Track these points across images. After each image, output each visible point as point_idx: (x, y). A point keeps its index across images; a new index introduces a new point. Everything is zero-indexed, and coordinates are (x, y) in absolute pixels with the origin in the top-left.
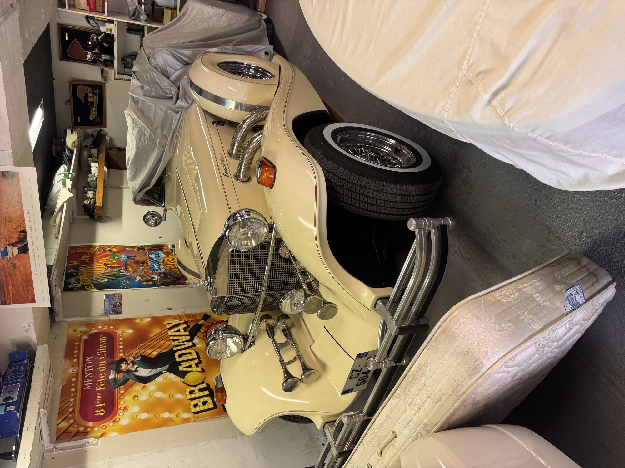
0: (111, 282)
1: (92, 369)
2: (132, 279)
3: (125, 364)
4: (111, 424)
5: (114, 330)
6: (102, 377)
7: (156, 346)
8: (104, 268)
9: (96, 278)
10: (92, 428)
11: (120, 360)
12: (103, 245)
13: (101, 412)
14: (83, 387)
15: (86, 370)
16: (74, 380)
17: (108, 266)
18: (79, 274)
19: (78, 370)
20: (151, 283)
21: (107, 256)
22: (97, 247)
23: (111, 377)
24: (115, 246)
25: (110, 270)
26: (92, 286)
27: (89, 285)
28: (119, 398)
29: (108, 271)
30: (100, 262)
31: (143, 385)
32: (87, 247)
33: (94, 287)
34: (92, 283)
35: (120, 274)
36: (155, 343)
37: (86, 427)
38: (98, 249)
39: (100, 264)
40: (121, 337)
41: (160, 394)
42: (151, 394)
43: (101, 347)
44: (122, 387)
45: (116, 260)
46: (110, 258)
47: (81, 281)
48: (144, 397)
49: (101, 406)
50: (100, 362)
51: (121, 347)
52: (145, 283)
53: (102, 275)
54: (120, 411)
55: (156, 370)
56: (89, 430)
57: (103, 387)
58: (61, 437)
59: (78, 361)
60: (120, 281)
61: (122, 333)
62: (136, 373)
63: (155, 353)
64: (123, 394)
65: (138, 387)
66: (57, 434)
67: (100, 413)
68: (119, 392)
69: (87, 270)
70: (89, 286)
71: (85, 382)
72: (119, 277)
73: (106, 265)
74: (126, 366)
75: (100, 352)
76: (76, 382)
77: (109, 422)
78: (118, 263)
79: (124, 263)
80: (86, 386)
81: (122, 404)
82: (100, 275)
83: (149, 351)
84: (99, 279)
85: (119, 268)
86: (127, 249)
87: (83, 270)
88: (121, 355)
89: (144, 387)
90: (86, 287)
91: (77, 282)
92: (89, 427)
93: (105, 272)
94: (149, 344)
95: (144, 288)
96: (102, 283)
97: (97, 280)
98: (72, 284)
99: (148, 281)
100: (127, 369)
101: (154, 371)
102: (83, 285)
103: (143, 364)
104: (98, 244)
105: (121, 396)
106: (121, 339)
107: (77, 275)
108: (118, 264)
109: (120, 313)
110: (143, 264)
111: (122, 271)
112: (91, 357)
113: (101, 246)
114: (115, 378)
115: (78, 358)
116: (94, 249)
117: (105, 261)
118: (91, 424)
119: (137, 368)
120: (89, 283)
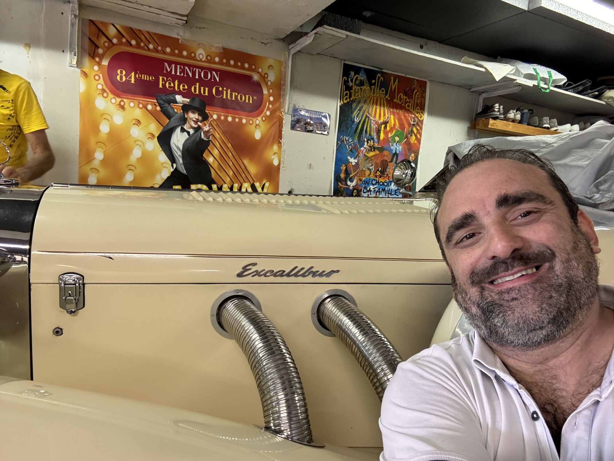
0: (351, 125)
1: (197, 77)
2: (354, 152)
3: (197, 118)
4: (100, 87)
5: (262, 115)
6: (181, 87)
7: (223, 163)
8: (380, 120)
9: (362, 107)
10: (99, 64)
11: (206, 113)
12: (422, 124)
13: (121, 77)
14: (170, 63)
15: (197, 70)
16: (185, 53)
17: (383, 126)
18: (373, 87)
19: (201, 61)
20: (342, 176)
21: (402, 126)
22: (421, 117)
23: (179, 98)
24: (419, 141)
25: (374, 126)
26: (348, 100)
27: (350, 97)
28: (141, 102)
29: (372, 125)
30: (392, 116)
31: (157, 135)
32: (421, 104)
33: (345, 102)
34: (353, 101)
35: (366, 140)
36: (231, 164)
37: (102, 57)
38: (417, 117)
39: (387, 116)
40: (248, 122)
41: (137, 153)
42: (138, 143)
43: (234, 94)
44: (158, 108)
45: (393, 137)
46: (397, 130)
47: (359, 88)
48: (136, 132)
49: (131, 78)
50: (207, 89)
51: (230, 119)
52: (343, 168)
53: (366, 116)
54: (119, 100)
55: (179, 156)
56: (97, 59)
57: (164, 85)
58: (93, 27)
59: (215, 63)
60: (352, 137)
61: (254, 125)
62: (179, 129)
63: (211, 160)
64: (145, 107)
65: (155, 129)
66: (99, 21)
67: (121, 75)
68: (150, 103)
69: (379, 98)
70: (348, 96)
71: (178, 66)
72: (359, 137)
73: (386, 123)
74: (194, 119)
75: (225, 92)
76: (180, 55)
77: (104, 85)
78: (386, 140)
79: (386, 146)
80: (170, 66)
81: (129, 104)
82: (366, 113)
83: (216, 152)
84: (360, 110)
85: (376, 140)
86: (413, 155)
87: (380, 93)
88: (215, 117)
89: (153, 136)
90: (348, 92)
91: (357, 82)
92: (101, 60)
93: (371, 120)
94: (230, 155)
95: (334, 166)
96: (352, 113)
97: (358, 108)
98: (355, 75)
99: (347, 172)
100: (188, 119)
101: (178, 154)
102: (352, 89)
103: (194, 141)
104: (426, 117)
105: (143, 104)
106: (244, 121)
107: (371, 84)
108: (384, 139)
109: (293, 127)
110: (380, 172)
111: (371, 143)
112: (218, 80)
113: (422, 122)
114: (176, 102)
115: (221, 63)
116: (417, 113)
117: (393, 123)
118: (105, 63)
119: (188, 133)
120: (353, 98)
